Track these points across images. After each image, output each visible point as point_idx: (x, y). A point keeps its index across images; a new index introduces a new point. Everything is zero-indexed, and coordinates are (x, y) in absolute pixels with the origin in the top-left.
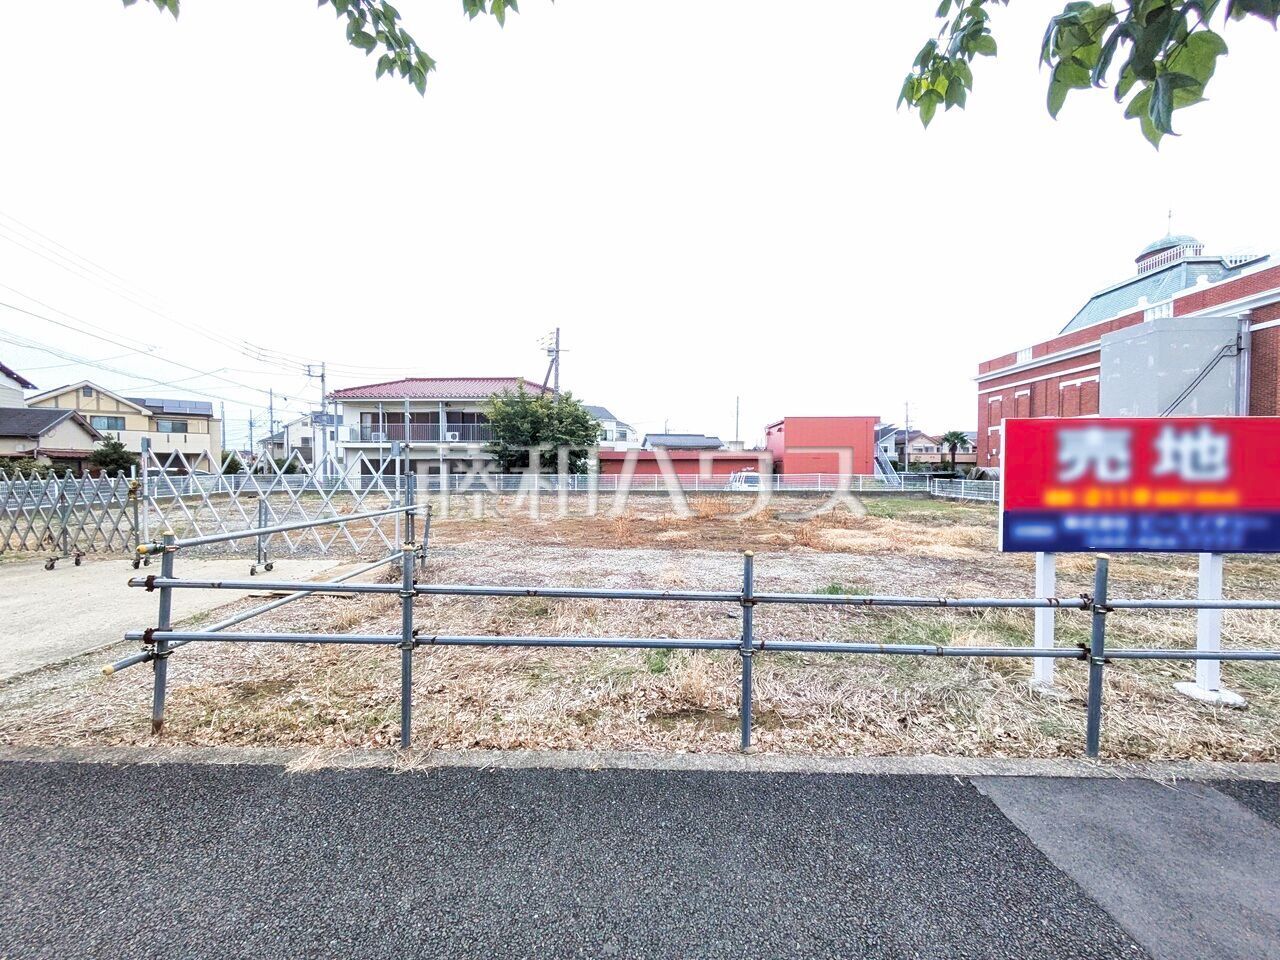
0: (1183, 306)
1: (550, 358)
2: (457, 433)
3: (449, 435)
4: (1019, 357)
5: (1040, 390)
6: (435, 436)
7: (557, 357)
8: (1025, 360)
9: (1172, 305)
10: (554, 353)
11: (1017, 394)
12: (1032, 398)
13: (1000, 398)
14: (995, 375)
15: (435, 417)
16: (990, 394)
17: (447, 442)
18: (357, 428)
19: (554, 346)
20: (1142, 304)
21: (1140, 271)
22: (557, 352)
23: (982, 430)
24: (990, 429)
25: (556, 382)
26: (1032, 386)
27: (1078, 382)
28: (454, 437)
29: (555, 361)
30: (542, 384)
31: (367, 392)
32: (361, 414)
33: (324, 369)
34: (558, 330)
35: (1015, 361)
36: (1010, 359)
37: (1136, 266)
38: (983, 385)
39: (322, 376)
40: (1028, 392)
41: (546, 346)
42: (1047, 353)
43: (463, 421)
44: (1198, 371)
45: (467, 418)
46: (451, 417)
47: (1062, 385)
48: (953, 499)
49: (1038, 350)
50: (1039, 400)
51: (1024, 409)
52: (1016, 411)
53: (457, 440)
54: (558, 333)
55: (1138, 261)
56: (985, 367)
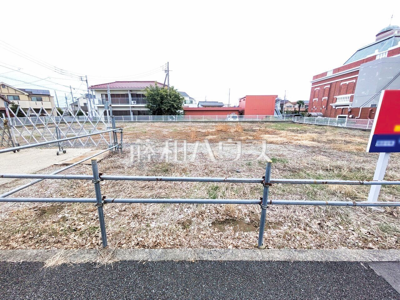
0: (391, 53)
1: (166, 74)
2: (135, 101)
3: (132, 102)
4: (328, 73)
5: (334, 86)
6: (128, 103)
7: (168, 73)
8: (330, 74)
9: (387, 53)
10: (167, 71)
11: (325, 87)
12: (330, 88)
13: (319, 88)
14: (319, 80)
15: (127, 95)
16: (315, 87)
17: (132, 104)
18: (101, 99)
19: (167, 69)
20: (376, 52)
21: (377, 40)
22: (168, 71)
23: (311, 99)
24: (314, 99)
25: (168, 83)
26: (331, 84)
27: (347, 82)
28: (134, 102)
29: (168, 75)
30: (163, 83)
31: (102, 86)
32: (102, 94)
33: (86, 78)
34: (168, 63)
36: (325, 74)
37: (375, 38)
38: (313, 84)
39: (86, 81)
40: (329, 86)
41: (164, 69)
42: (338, 72)
43: (137, 97)
44: (392, 78)
45: (138, 96)
46: (133, 95)
47: (342, 83)
48: (301, 123)
49: (335, 71)
50: (333, 89)
51: (327, 93)
52: (324, 93)
53: (135, 104)
54: (168, 64)
55: (377, 36)
56: (316, 77)
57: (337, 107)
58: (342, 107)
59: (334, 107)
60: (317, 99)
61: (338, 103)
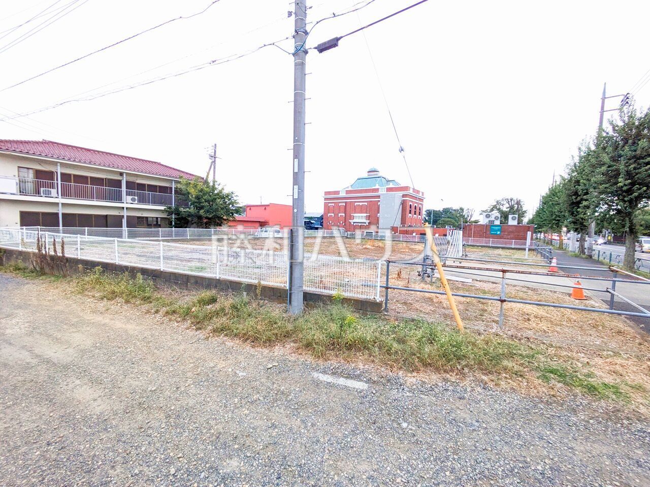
0: (389, 190)
1: (211, 161)
2: (136, 197)
3: (129, 198)
4: (340, 192)
5: (348, 204)
6: (119, 198)
8: (343, 194)
9: (385, 189)
11: (340, 204)
12: (346, 206)
13: (333, 205)
14: (331, 197)
16: (329, 203)
19: (213, 154)
20: (377, 187)
21: (368, 175)
22: (215, 157)
23: (325, 214)
24: (329, 214)
27: (361, 204)
28: (133, 200)
29: (214, 163)
30: (204, 178)
31: (26, 148)
34: (215, 145)
35: (339, 194)
36: (338, 193)
38: (326, 199)
40: (344, 204)
41: (209, 153)
42: (351, 193)
43: (138, 189)
47: (356, 204)
49: (348, 192)
50: (348, 208)
51: (342, 210)
52: (340, 210)
53: (136, 202)
54: (215, 147)
55: (368, 172)
56: (327, 193)
57: (355, 224)
58: (360, 224)
59: (352, 224)
60: (333, 214)
61: (355, 220)
